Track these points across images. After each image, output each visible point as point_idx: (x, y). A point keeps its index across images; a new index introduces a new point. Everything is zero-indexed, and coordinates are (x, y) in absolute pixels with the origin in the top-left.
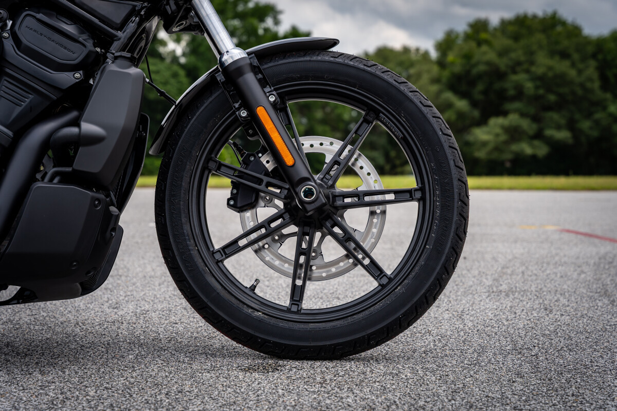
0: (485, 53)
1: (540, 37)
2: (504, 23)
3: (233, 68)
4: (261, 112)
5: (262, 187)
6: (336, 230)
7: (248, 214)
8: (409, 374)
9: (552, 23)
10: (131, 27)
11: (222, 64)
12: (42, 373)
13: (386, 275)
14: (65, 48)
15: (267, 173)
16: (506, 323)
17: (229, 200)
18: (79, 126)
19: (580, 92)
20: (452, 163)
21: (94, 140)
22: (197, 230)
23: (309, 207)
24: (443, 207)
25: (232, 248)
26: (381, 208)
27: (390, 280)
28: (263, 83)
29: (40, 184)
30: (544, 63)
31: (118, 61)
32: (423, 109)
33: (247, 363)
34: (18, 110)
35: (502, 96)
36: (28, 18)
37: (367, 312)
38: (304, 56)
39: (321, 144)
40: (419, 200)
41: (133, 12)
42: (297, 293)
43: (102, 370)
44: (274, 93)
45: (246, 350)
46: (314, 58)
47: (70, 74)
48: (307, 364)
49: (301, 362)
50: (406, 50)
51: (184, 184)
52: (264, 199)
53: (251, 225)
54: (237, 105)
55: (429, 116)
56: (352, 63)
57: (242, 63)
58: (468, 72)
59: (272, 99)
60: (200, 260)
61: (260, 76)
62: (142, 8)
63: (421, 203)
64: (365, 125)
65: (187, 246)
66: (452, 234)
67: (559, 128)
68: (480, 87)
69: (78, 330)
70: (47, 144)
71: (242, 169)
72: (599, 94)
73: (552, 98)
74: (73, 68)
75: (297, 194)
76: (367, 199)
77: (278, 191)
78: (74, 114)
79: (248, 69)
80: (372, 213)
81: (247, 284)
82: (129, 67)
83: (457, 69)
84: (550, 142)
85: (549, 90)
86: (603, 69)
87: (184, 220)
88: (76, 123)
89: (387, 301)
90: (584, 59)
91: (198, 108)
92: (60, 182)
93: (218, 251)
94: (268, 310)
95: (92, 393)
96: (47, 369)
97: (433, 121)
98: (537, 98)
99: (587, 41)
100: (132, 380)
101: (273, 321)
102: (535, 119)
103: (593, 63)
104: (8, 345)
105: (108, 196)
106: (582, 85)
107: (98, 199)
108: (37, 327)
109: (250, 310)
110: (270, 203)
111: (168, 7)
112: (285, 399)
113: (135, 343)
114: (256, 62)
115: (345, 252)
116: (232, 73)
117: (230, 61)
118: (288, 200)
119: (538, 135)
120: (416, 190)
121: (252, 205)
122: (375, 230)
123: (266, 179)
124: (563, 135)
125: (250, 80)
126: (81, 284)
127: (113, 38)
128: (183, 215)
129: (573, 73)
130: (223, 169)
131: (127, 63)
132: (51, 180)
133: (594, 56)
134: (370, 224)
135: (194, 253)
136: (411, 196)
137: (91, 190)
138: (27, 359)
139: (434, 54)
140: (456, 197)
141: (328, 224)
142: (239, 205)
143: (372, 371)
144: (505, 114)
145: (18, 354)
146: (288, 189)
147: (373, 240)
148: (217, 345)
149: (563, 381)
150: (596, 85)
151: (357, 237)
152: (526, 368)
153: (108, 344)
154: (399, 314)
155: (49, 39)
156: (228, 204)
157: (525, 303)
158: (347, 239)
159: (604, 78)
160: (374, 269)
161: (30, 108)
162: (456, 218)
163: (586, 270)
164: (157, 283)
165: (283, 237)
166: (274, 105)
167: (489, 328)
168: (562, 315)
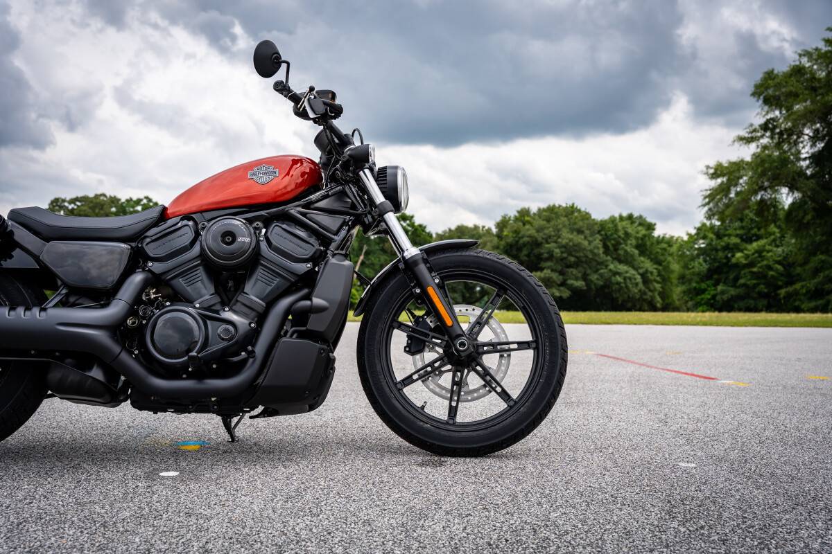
0: (528, 230)
1: (564, 219)
2: (540, 211)
3: (411, 261)
4: (430, 290)
5: (429, 339)
6: (479, 368)
7: (418, 357)
8: (532, 469)
9: (571, 211)
10: (343, 233)
11: (403, 257)
12: (285, 467)
13: (512, 399)
14: (301, 247)
15: (431, 330)
16: (584, 428)
17: (405, 347)
18: (311, 300)
19: (590, 256)
20: (556, 324)
21: (320, 310)
22: (386, 368)
23: (463, 354)
24: (551, 354)
25: (408, 380)
26: (508, 353)
27: (516, 403)
28: (430, 270)
29: (284, 339)
30: (566, 236)
31: (336, 257)
32: (537, 288)
33: (420, 459)
34: (269, 288)
35: (539, 258)
36: (277, 228)
37: (501, 425)
38: (457, 252)
39: (467, 310)
40: (534, 349)
41: (344, 223)
42: (453, 411)
43: (324, 465)
44: (438, 277)
45: (417, 449)
46: (464, 254)
47: (304, 265)
48: (461, 460)
49: (456, 458)
50: (476, 227)
51: (377, 337)
52: (428, 346)
53: (420, 365)
54: (412, 285)
55: (541, 293)
56: (489, 257)
57: (417, 258)
58: (517, 242)
59: (437, 281)
60: (388, 389)
61: (428, 265)
62: (350, 221)
63: (536, 351)
64: (497, 298)
65: (379, 379)
66: (557, 372)
67: (577, 279)
68: (525, 252)
69: (299, 432)
70: (288, 311)
71: (415, 327)
72: (603, 257)
73: (572, 259)
74: (306, 261)
75: (455, 346)
76: (499, 347)
77: (439, 341)
78: (305, 291)
79: (421, 261)
80: (501, 356)
81: (419, 404)
82: (344, 261)
83: (510, 240)
84: (571, 288)
85: (570, 254)
86: (605, 241)
87: (377, 361)
88: (308, 297)
89: (514, 417)
90: (592, 235)
91: (386, 286)
92: (297, 338)
93: (400, 382)
94: (434, 423)
95: (322, 483)
96: (287, 463)
97: (543, 295)
98: (562, 259)
99: (595, 222)
100: (347, 473)
101: (437, 430)
102: (561, 273)
103: (598, 237)
104: (255, 444)
105: (329, 346)
106: (591, 251)
107: (323, 349)
108: (271, 430)
109: (422, 423)
110: (432, 350)
111: (366, 219)
112: (455, 489)
113: (340, 443)
114: (425, 256)
115: (483, 383)
116: (410, 264)
117: (409, 256)
118: (447, 348)
119: (563, 284)
120: (532, 342)
121: (421, 351)
122: (503, 368)
123: (431, 334)
124: (580, 284)
125: (423, 268)
126: (309, 406)
127: (331, 241)
128: (376, 359)
129: (586, 243)
130: (402, 327)
131: (342, 258)
132: (291, 336)
133: (599, 232)
134: (500, 364)
135: (384, 384)
136: (529, 346)
137: (318, 343)
138: (272, 456)
139: (494, 230)
140: (560, 347)
141: (474, 365)
142: (412, 351)
143: (506, 466)
144: (541, 269)
145: (264, 451)
146: (447, 341)
147: (502, 375)
148: (396, 445)
149: (637, 474)
150: (601, 251)
151: (492, 372)
152: (609, 464)
153: (323, 444)
154: (523, 426)
155: (291, 241)
156: (405, 350)
157: (592, 412)
158: (485, 374)
159: (606, 247)
160: (504, 395)
161: (277, 287)
162: (560, 361)
163: (624, 386)
164: (341, 395)
165: (441, 373)
166: (438, 285)
167: (574, 432)
168: (620, 421)
